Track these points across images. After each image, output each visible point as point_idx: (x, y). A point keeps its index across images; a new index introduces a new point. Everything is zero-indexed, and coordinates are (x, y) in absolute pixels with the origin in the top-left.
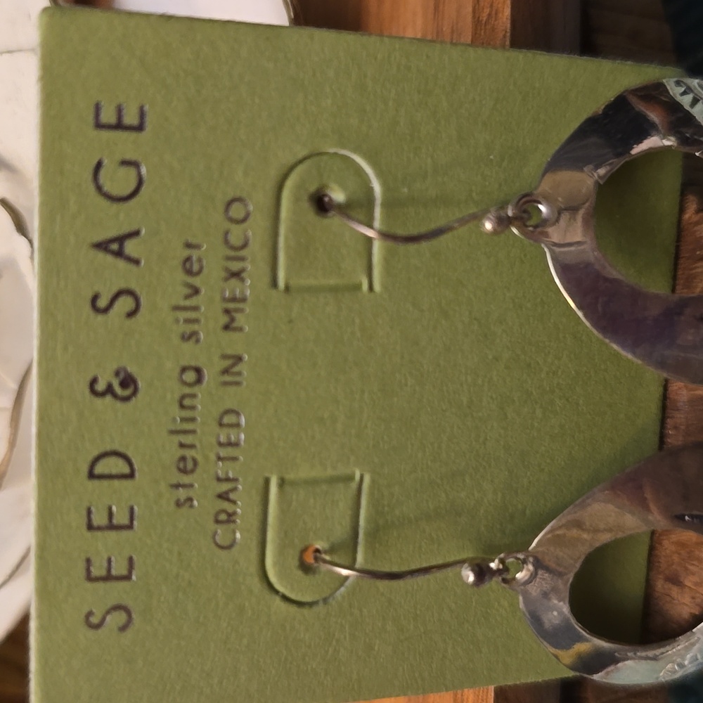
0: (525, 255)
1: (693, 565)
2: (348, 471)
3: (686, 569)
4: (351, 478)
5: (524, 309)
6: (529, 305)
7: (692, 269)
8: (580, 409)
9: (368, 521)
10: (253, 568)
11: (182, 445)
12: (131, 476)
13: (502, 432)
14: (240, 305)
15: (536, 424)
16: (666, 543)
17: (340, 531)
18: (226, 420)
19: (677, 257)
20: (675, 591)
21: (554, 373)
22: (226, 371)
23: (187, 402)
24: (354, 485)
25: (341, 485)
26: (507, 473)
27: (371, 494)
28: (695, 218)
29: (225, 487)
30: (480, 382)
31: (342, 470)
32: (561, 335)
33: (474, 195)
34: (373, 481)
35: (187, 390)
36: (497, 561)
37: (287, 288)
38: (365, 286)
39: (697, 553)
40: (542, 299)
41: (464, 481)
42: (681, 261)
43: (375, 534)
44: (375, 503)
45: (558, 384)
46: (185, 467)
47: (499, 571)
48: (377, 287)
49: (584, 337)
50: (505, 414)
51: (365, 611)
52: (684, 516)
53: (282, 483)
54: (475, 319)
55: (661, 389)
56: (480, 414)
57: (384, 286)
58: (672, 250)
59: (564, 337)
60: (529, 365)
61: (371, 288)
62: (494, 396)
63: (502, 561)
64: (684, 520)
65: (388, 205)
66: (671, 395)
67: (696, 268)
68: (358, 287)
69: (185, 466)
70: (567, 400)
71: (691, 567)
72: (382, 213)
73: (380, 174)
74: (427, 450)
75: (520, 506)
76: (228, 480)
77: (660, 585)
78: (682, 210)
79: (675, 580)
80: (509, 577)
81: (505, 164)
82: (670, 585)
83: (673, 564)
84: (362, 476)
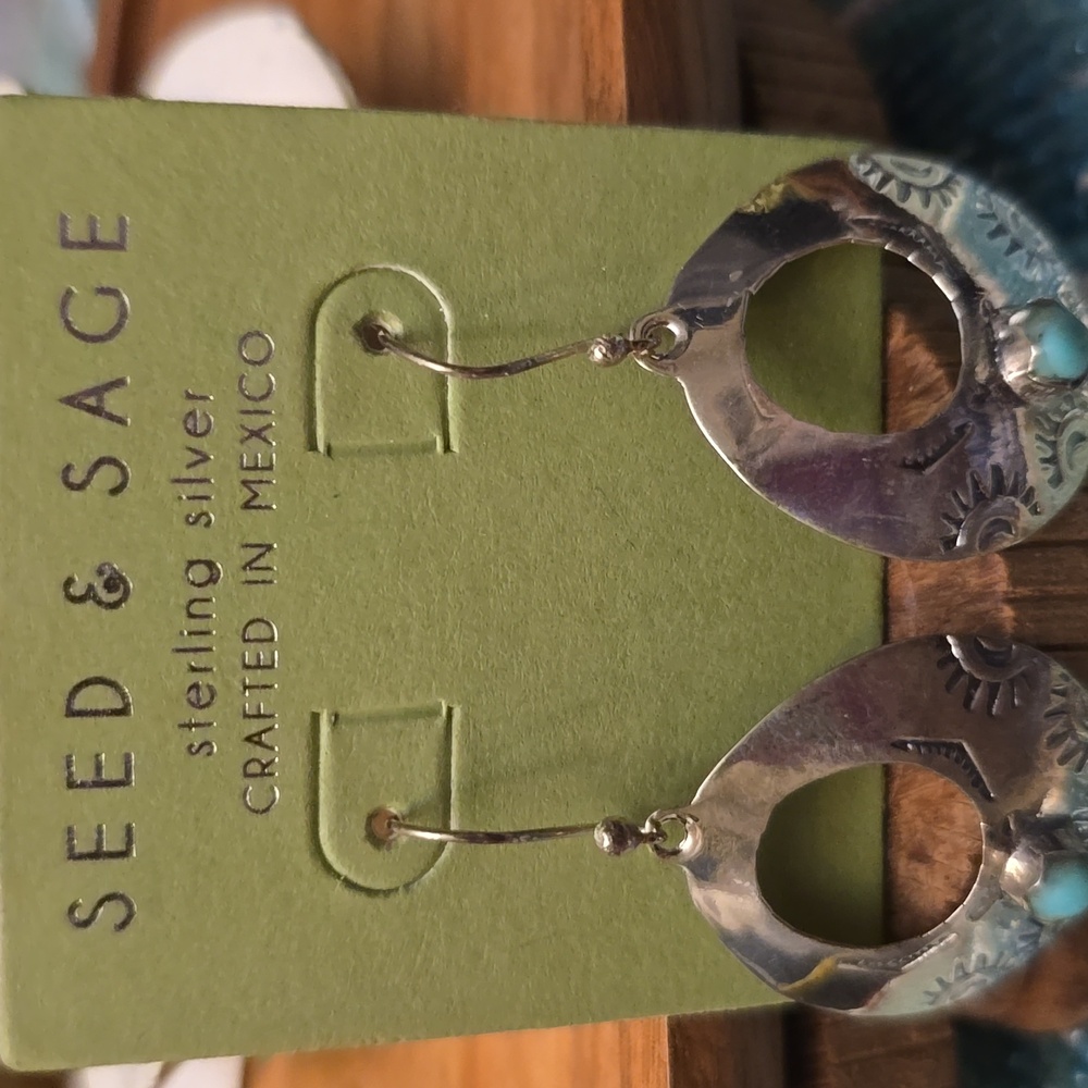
0: (662, 401)
1: (943, 828)
2: (430, 702)
3: (934, 837)
4: (434, 712)
5: (666, 474)
6: (672, 468)
7: (905, 412)
8: (760, 613)
9: (462, 772)
10: (302, 840)
11: (193, 669)
12: (123, 712)
13: (648, 645)
14: (265, 475)
15: (697, 634)
16: (904, 802)
17: (424, 786)
18: (252, 632)
19: (885, 399)
20: (922, 872)
21: (716, 562)
22: (248, 565)
23: (196, 609)
24: (440, 721)
25: (421, 722)
26: (659, 703)
27: (465, 733)
28: (903, 343)
29: (255, 726)
30: (610, 574)
31: (419, 701)
32: (723, 511)
33: (583, 319)
34: (466, 715)
35: (197, 593)
36: (648, 824)
37: (329, 450)
38: (439, 447)
39: (945, 810)
40: (690, 460)
41: (598, 714)
42: (891, 403)
43: (472, 791)
44: (469, 746)
45: (724, 577)
46: (199, 700)
47: (651, 838)
48: (456, 447)
49: (756, 513)
50: (651, 620)
51: (466, 901)
52: (906, 743)
53: (336, 719)
54: (597, 488)
55: (876, 585)
56: (615, 620)
57: (462, 444)
58: (877, 386)
59: (728, 511)
60: (680, 551)
61: (447, 448)
62: (632, 595)
63: (655, 824)
64: (906, 749)
65: (463, 335)
66: (895, 592)
67: (911, 409)
68: (429, 447)
69: (198, 697)
70: (740, 599)
71: (940, 833)
72: (455, 346)
73: (450, 295)
74: (541, 671)
75: (682, 751)
76: (259, 716)
77: (903, 866)
78: (886, 334)
79: (920, 856)
80: (667, 846)
81: (623, 277)
82: (914, 865)
83: (916, 832)
84: (450, 710)
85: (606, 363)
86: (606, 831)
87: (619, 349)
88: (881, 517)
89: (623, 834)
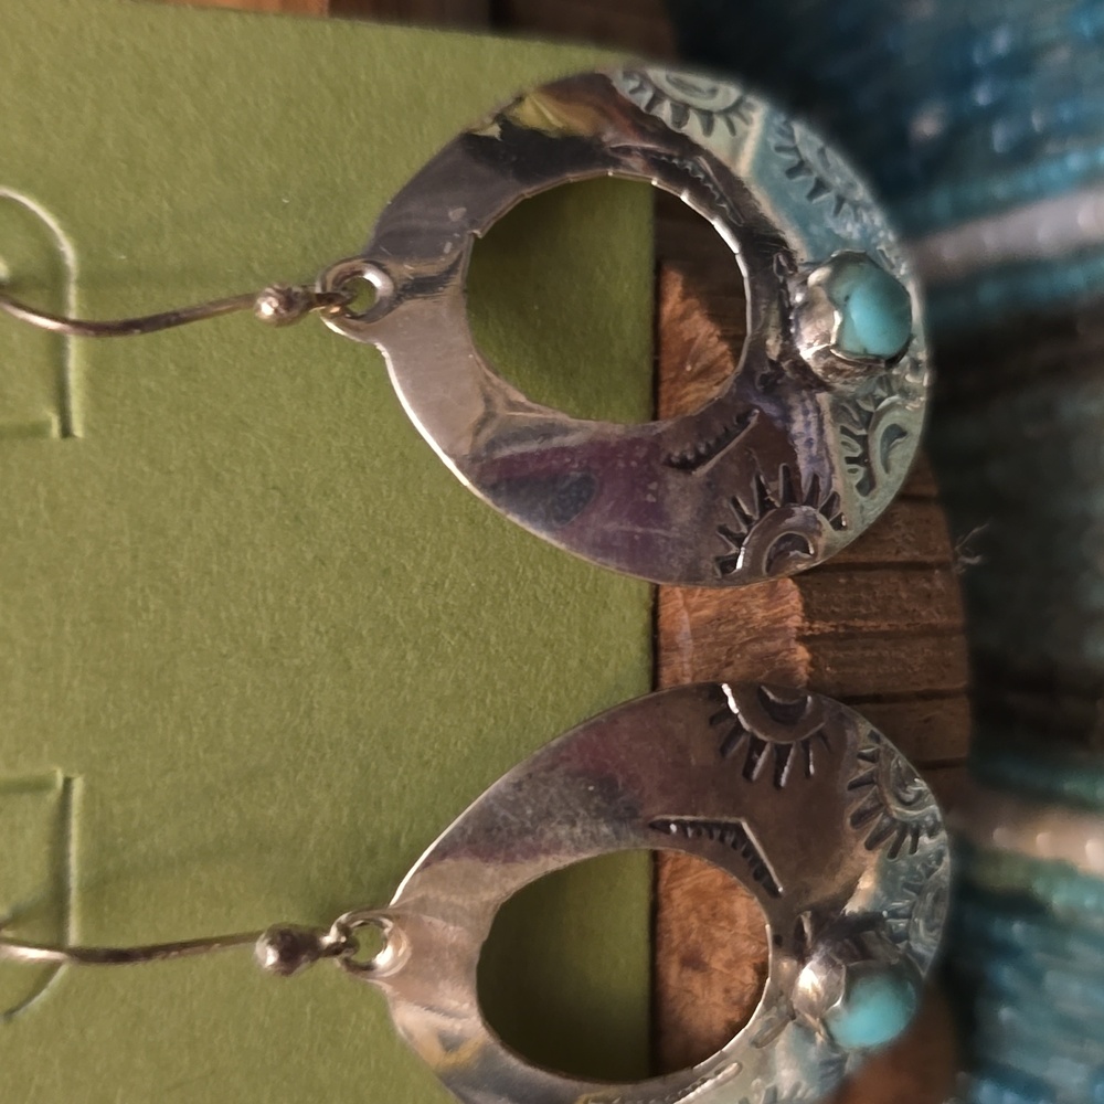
0: (363, 374)
1: (723, 928)
2: (39, 771)
3: (711, 939)
4: (46, 784)
5: (368, 470)
6: (377, 463)
7: (680, 398)
8: (493, 651)
9: (85, 862)
13: (343, 693)
15: (409, 680)
16: (676, 894)
17: (29, 883)
19: (656, 381)
20: (696, 983)
21: (436, 586)
24: (52, 797)
25: (26, 797)
26: (357, 770)
27: (88, 813)
28: (680, 309)
30: (292, 600)
31: (26, 770)
32: (444, 519)
33: (256, 266)
34: (90, 789)
36: (334, 930)
38: (55, 430)
39: (725, 905)
40: (402, 454)
41: (272, 785)
42: (664, 387)
43: (98, 888)
44: (95, 829)
45: (446, 605)
47: (335, 950)
48: (78, 430)
49: (488, 522)
50: (347, 661)
51: (91, 1032)
52: (668, 823)
54: (274, 488)
55: (645, 616)
56: (297, 661)
57: (88, 427)
58: (646, 366)
59: (451, 522)
60: (386, 572)
61: (66, 432)
62: (322, 629)
63: (344, 930)
64: (668, 831)
65: (90, 282)
66: (665, 625)
67: (687, 394)
68: (39, 430)
70: (466, 634)
71: (718, 934)
72: (80, 296)
73: (72, 229)
74: (195, 729)
75: (387, 831)
77: (673, 973)
78: (658, 297)
79: (693, 962)
80: (359, 958)
81: (312, 212)
82: (688, 973)
83: (690, 933)
84: (68, 782)
85: (279, 320)
86: (271, 943)
87: (295, 303)
88: (639, 530)
89: (296, 947)
